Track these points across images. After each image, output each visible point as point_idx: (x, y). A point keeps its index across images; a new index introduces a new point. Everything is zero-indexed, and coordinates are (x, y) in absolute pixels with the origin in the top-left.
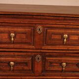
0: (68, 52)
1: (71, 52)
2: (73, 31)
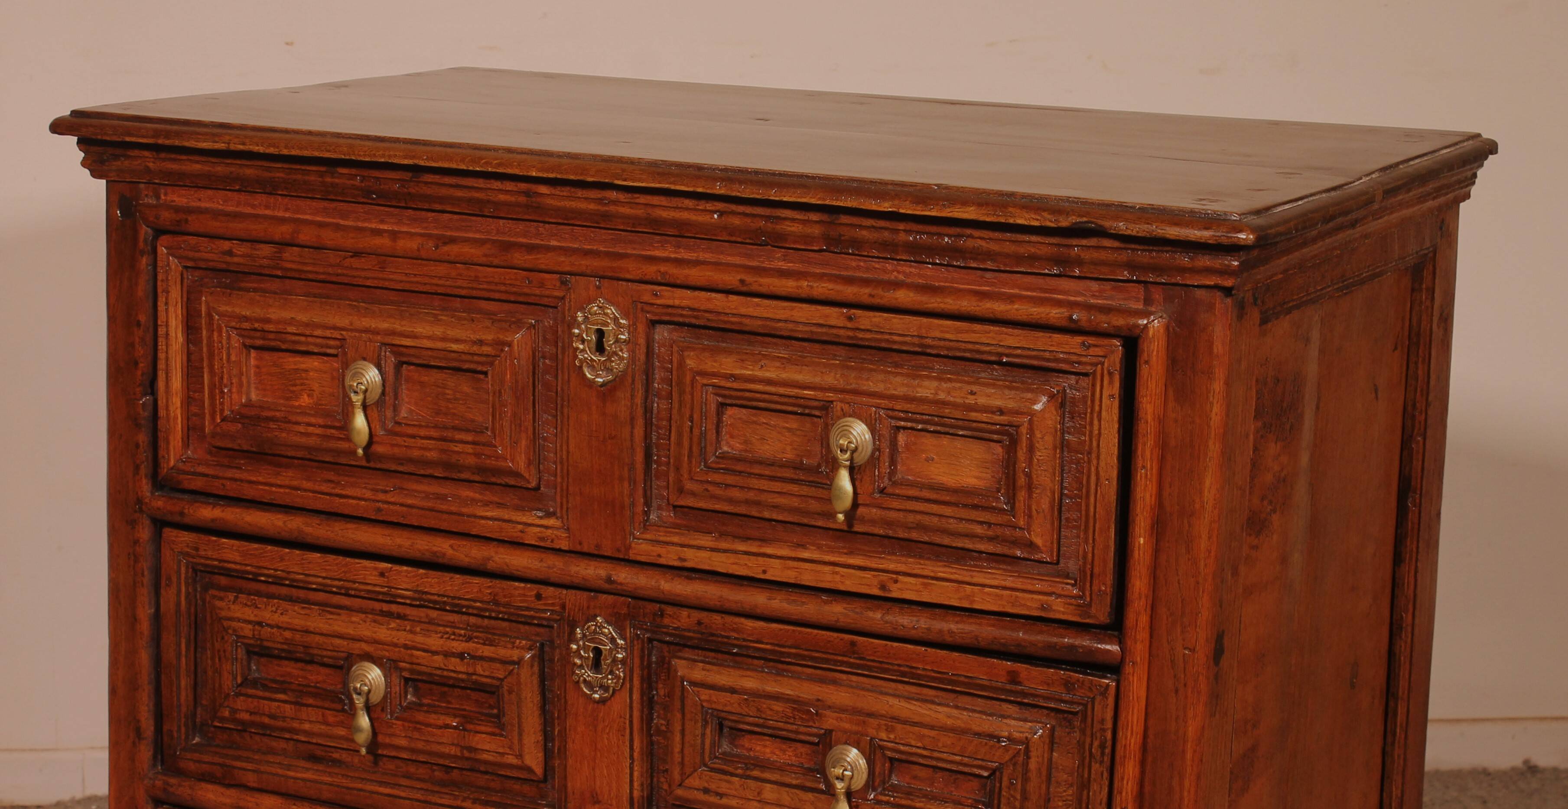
0: (876, 618)
1: (906, 621)
2: (927, 389)
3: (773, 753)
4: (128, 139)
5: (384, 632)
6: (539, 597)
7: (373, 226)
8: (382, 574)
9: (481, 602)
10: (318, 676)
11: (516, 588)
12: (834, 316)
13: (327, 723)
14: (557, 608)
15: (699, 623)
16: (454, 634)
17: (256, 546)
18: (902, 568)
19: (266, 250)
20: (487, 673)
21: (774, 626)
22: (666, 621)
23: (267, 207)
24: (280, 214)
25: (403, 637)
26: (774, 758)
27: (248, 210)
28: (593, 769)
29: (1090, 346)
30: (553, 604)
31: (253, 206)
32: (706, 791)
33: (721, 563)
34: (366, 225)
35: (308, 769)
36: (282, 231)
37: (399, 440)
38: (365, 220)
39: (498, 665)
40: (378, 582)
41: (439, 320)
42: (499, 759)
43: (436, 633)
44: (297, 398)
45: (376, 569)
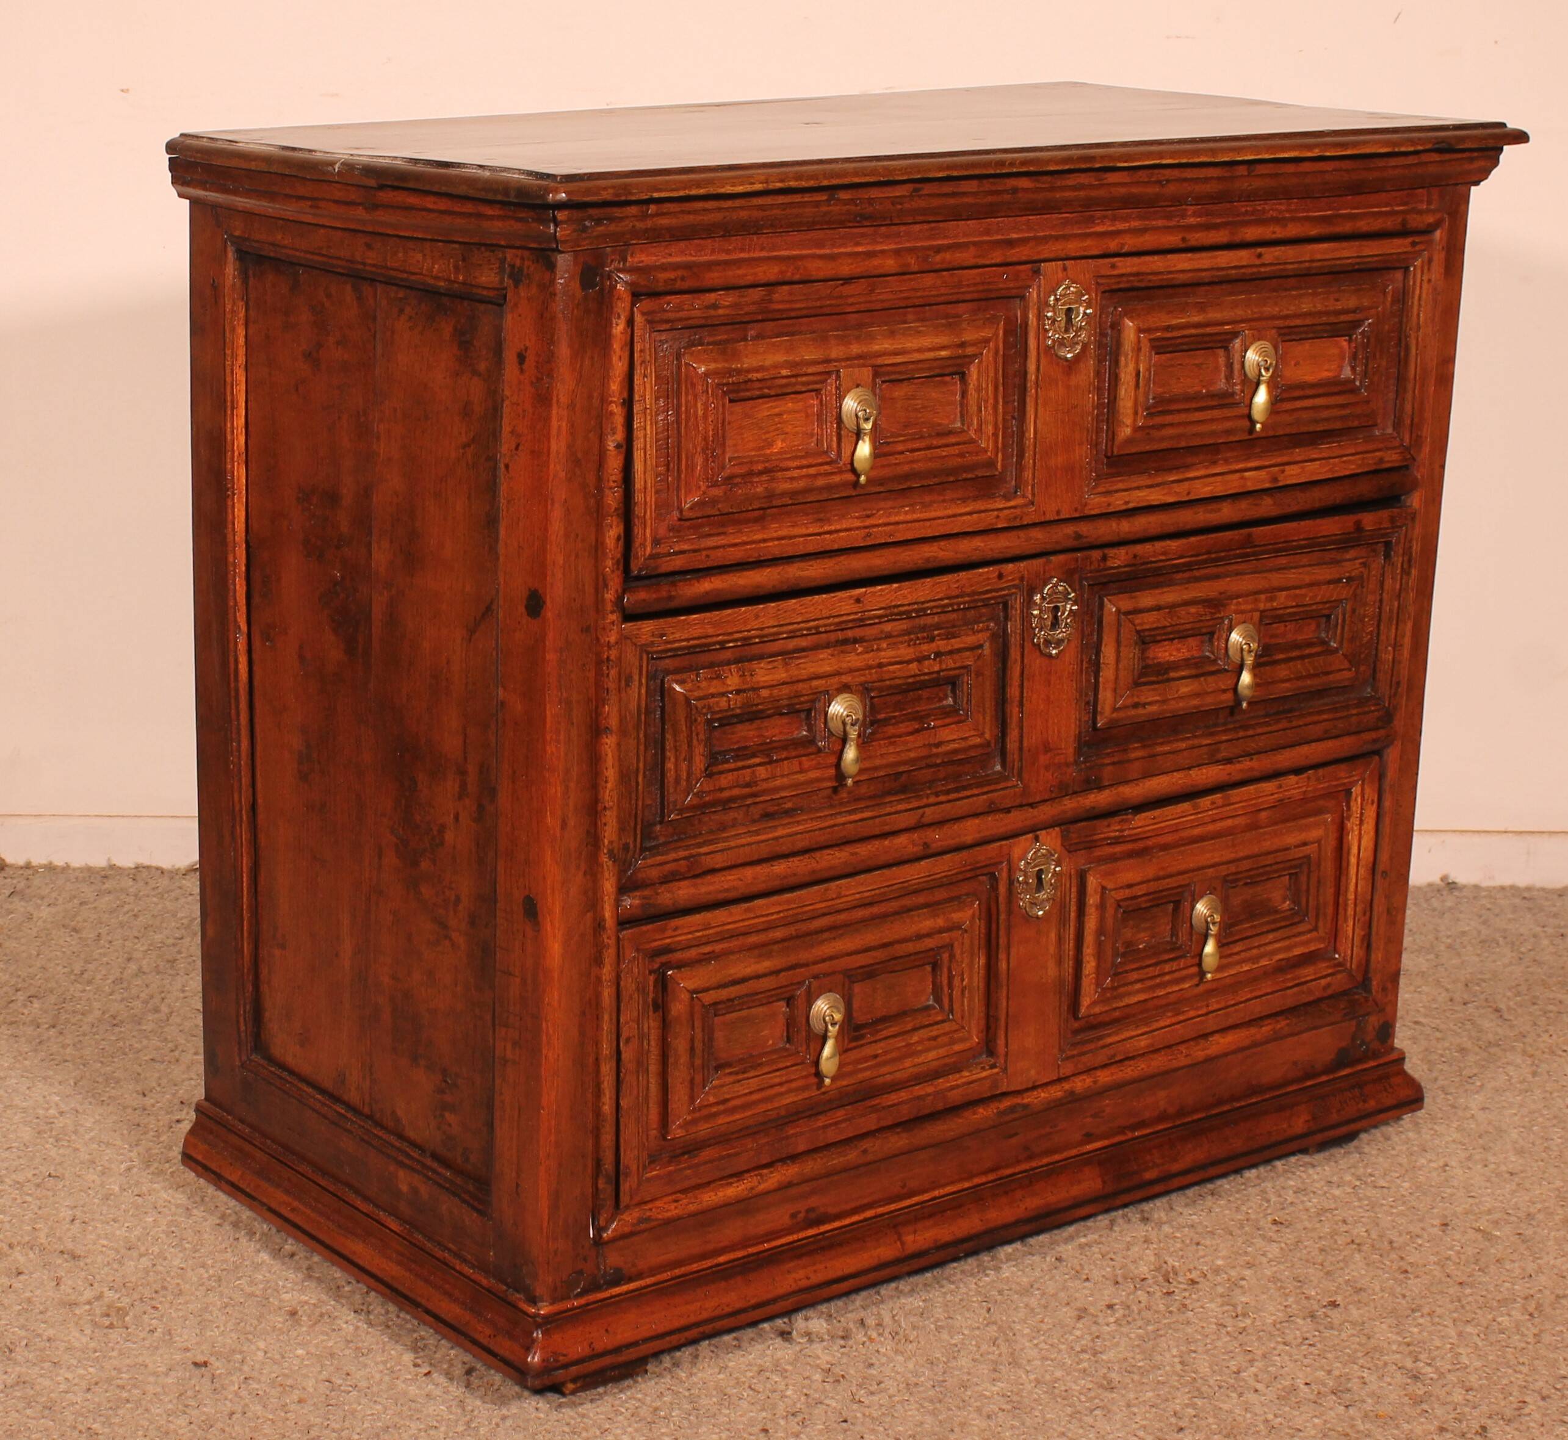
2: (1306, 305)
3: (1171, 655)
4: (656, 195)
5: (854, 659)
6: (1000, 576)
7: (849, 250)
8: (858, 601)
9: (948, 598)
10: (776, 730)
11: (981, 575)
12: (1243, 257)
13: (801, 771)
14: (1017, 582)
15: (1135, 556)
16: (918, 638)
17: (729, 611)
18: (1285, 459)
19: (756, 294)
20: (958, 665)
21: (1193, 539)
22: (1109, 564)
23: (742, 250)
24: (756, 255)
25: (871, 659)
26: (1172, 659)
27: (723, 257)
28: (1047, 721)
29: (1418, 243)
30: (1013, 580)
31: (728, 252)
32: (1136, 706)
33: (1156, 497)
34: (842, 250)
35: (775, 827)
36: (771, 272)
37: (892, 460)
38: (840, 246)
39: (968, 653)
40: (855, 610)
41: (919, 332)
42: (963, 744)
43: (902, 643)
44: (770, 445)
45: (851, 597)
